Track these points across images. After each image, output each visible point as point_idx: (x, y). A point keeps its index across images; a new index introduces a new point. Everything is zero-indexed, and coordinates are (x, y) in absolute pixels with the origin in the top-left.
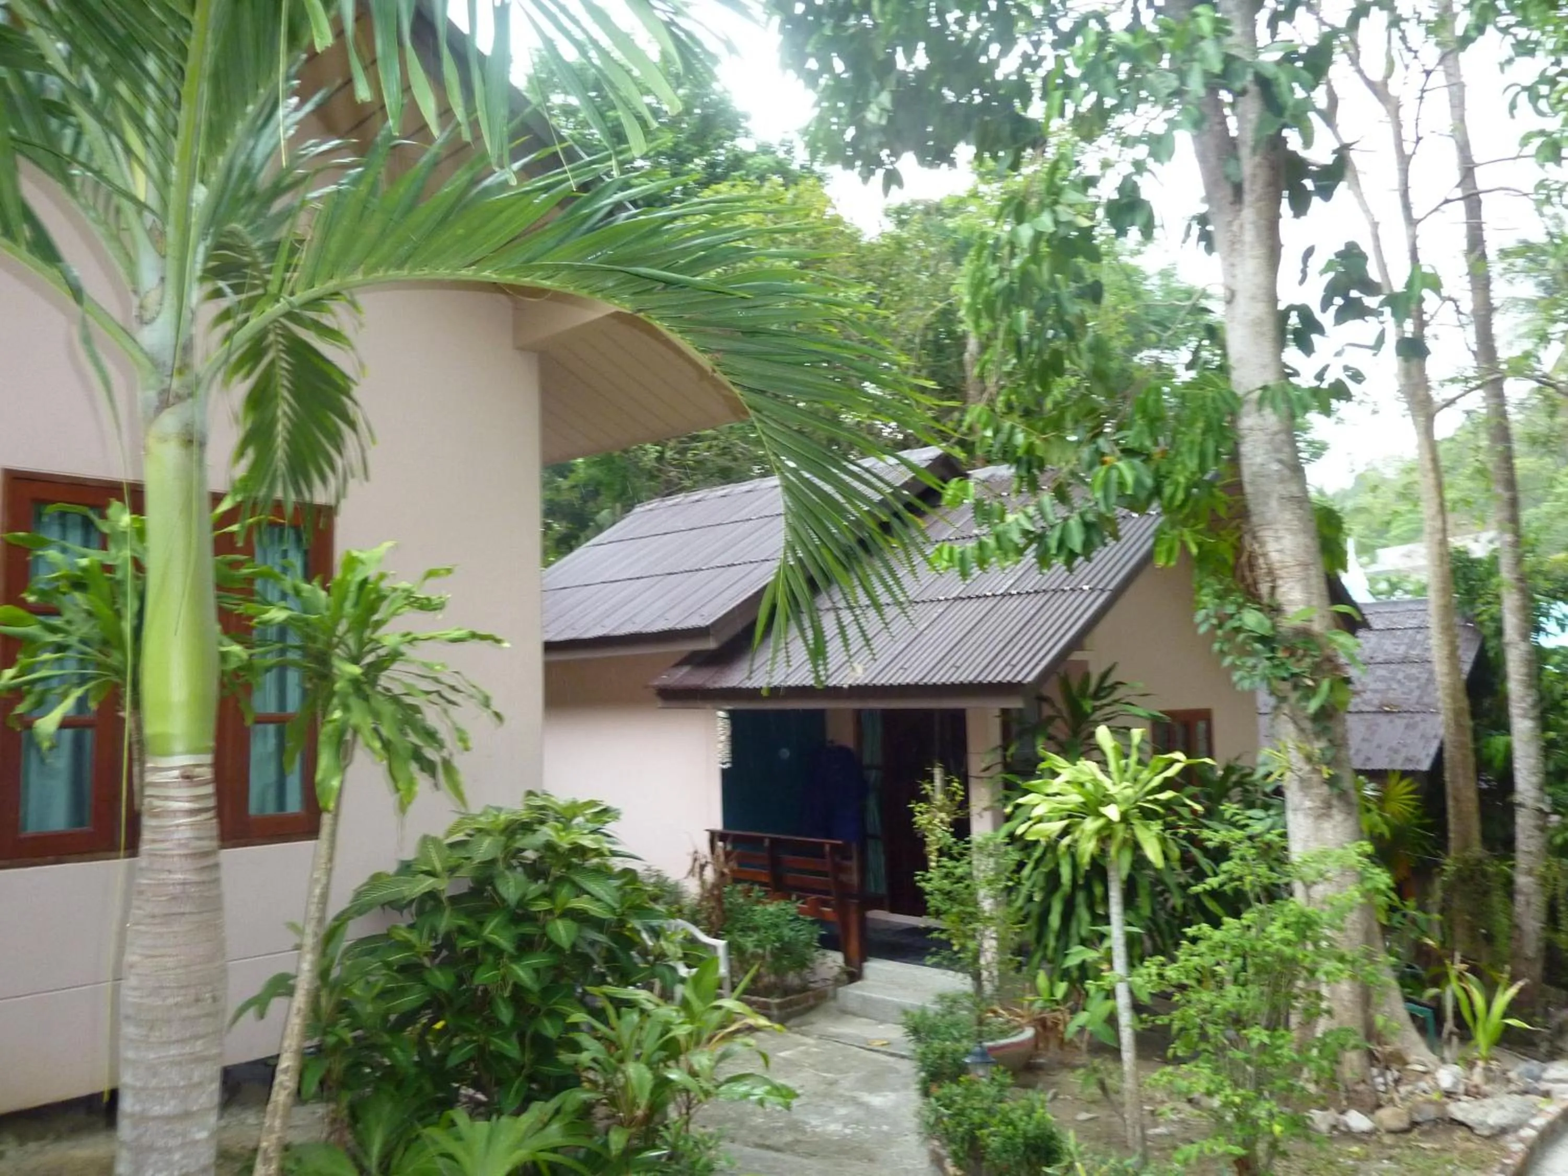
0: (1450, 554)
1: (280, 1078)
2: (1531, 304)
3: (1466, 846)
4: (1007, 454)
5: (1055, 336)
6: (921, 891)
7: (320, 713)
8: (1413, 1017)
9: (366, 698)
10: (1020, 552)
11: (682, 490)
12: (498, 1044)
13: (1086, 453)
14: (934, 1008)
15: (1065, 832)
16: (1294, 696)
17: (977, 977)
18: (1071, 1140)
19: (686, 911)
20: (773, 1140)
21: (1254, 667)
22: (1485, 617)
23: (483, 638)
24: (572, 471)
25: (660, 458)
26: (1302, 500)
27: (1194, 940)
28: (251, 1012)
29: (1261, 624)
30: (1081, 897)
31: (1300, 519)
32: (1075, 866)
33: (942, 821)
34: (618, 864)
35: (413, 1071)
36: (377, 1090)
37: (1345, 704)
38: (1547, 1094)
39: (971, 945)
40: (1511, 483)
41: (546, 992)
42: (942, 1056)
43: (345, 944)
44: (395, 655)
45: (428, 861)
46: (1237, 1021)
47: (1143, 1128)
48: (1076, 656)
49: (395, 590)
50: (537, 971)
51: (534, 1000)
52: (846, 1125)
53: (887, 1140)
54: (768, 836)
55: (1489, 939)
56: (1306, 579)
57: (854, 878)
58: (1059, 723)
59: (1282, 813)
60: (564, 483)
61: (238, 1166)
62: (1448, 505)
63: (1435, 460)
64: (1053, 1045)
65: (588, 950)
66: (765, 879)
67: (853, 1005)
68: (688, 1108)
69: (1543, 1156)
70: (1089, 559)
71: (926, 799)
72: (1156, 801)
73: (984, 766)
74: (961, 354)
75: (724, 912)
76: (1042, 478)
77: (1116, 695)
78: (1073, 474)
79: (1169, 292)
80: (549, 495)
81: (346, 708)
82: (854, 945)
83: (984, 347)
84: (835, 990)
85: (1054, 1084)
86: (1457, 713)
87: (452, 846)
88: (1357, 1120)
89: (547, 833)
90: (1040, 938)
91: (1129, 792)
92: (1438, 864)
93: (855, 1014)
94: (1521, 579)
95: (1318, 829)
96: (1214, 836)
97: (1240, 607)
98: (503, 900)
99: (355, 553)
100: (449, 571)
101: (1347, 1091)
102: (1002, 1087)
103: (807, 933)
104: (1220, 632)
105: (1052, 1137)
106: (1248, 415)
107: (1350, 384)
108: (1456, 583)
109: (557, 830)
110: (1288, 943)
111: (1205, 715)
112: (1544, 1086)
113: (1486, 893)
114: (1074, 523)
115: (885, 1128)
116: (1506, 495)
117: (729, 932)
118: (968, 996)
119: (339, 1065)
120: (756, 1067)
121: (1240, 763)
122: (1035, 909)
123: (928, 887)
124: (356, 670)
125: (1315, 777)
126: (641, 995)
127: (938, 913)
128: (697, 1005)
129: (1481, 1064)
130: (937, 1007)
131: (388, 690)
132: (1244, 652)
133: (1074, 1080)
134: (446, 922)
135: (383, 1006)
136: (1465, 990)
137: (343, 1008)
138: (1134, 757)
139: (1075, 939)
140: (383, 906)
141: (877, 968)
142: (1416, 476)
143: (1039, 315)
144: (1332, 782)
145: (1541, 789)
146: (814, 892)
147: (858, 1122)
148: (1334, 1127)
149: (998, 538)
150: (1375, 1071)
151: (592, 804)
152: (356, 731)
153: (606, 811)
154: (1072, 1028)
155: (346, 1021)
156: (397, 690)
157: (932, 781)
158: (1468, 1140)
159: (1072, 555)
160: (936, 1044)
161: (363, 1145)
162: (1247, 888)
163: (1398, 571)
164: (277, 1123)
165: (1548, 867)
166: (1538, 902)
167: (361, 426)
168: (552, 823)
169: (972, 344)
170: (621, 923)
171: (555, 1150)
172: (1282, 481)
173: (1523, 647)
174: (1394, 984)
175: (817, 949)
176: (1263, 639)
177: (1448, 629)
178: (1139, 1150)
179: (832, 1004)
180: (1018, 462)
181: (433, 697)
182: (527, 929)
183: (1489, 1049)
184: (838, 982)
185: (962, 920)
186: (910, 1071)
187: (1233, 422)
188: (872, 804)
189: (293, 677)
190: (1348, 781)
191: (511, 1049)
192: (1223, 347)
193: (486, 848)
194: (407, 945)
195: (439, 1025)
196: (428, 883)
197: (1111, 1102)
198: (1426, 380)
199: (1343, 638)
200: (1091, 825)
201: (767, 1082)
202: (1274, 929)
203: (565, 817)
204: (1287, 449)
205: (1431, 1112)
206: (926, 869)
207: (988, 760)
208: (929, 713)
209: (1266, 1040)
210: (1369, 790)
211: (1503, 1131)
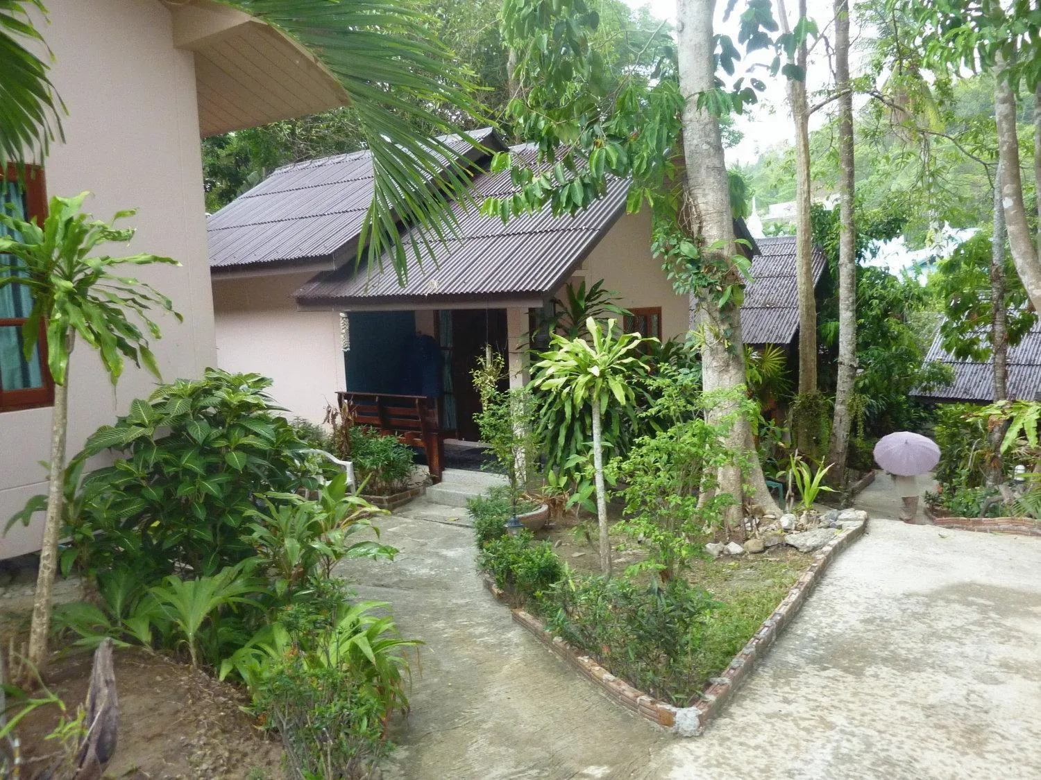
0: (811, 208)
1: (43, 562)
2: (872, 42)
3: (808, 388)
4: (534, 136)
5: (565, 53)
6: (477, 426)
7: (46, 316)
8: (770, 488)
9: (80, 305)
10: (542, 202)
11: (309, 157)
12: (198, 533)
13: (585, 135)
14: (485, 496)
15: (566, 384)
16: (709, 298)
17: (512, 477)
18: (566, 568)
19: (324, 444)
20: (386, 581)
21: (686, 280)
22: (830, 247)
23: (163, 260)
24: (228, 143)
25: (293, 133)
26: (721, 169)
27: (640, 446)
28: (19, 522)
29: (691, 251)
30: (577, 426)
31: (719, 182)
32: (574, 407)
33: (491, 381)
34: (274, 414)
35: (140, 554)
36: (115, 567)
37: (742, 302)
38: (840, 527)
39: (509, 457)
40: (850, 162)
41: (229, 498)
42: (491, 524)
43: (82, 476)
44: (98, 273)
45: (139, 416)
46: (664, 492)
47: (610, 559)
48: (577, 273)
49: (92, 226)
50: (220, 485)
51: (221, 504)
52: (431, 569)
53: (456, 577)
54: (377, 396)
55: (817, 442)
56: (721, 222)
57: (436, 419)
58: (565, 316)
59: (699, 369)
60: (222, 153)
61: (22, 621)
62: (812, 175)
63: (806, 146)
64: (560, 514)
65: (256, 470)
66: (376, 422)
67: (435, 498)
68: (328, 565)
69: (834, 561)
70: (585, 209)
71: (481, 367)
72: (622, 364)
73: (517, 346)
74: (505, 63)
75: (350, 444)
76: (557, 153)
77: (600, 299)
78: (576, 150)
79: (645, 24)
80: (210, 160)
81: (65, 312)
82: (436, 461)
83: (520, 59)
84: (424, 489)
85: (559, 537)
86: (808, 308)
87: (155, 406)
88: (734, 548)
89: (222, 394)
90: (552, 450)
91: (606, 358)
92: (792, 400)
93: (437, 503)
94: (852, 224)
95: (720, 379)
96: (654, 384)
97: (679, 240)
98: (194, 440)
99: (60, 199)
100: (133, 213)
101: (730, 531)
102: (527, 540)
103: (405, 454)
104: (666, 257)
105: (555, 566)
106: (690, 110)
107: (756, 92)
108: (814, 226)
109: (228, 393)
110: (694, 445)
111: (658, 311)
112: (838, 523)
113: (818, 416)
114: (577, 183)
115: (456, 569)
116: (847, 170)
117: (353, 457)
118: (506, 487)
119: (86, 553)
120: (374, 538)
121: (677, 341)
122: (549, 434)
123: (481, 422)
124: (69, 285)
125: (720, 348)
126: (294, 497)
127: (488, 439)
128: (331, 501)
129: (805, 512)
130: (489, 496)
131: (96, 299)
132: (680, 269)
133: (572, 534)
134: (154, 456)
135: (115, 513)
136: (800, 472)
137: (86, 516)
138: (610, 336)
139: (574, 451)
140: (109, 448)
141: (450, 475)
142: (794, 156)
143: (557, 36)
144: (730, 350)
145: (853, 353)
146: (409, 429)
147: (439, 567)
148: (721, 552)
149: (526, 194)
150: (746, 520)
151: (252, 375)
152: (74, 328)
153: (262, 380)
154: (570, 503)
155: (89, 524)
156: (102, 298)
157: (484, 356)
158: (795, 555)
159: (576, 207)
160: (487, 517)
161: (110, 602)
162: (672, 413)
163: (782, 219)
164: (45, 591)
165: (854, 400)
166: (847, 420)
167: (55, 102)
168: (224, 388)
169: (512, 57)
170: (278, 452)
171: (242, 595)
172: (709, 156)
173: (850, 266)
174: (760, 470)
175: (412, 464)
176: (692, 261)
177: (806, 255)
178: (607, 571)
179: (423, 497)
180: (541, 140)
181: (130, 303)
182: (213, 459)
183: (810, 503)
184: (426, 484)
185: (503, 443)
186: (472, 535)
187: (680, 116)
188: (447, 372)
189: (24, 292)
190: (739, 350)
191: (207, 535)
192: (676, 63)
193: (178, 407)
194: (128, 473)
195: (156, 524)
196: (140, 431)
197: (592, 546)
198: (805, 92)
199: (742, 261)
200: (582, 379)
201: (377, 545)
202: (687, 438)
203: (235, 385)
204: (713, 135)
205: (776, 540)
206: (481, 411)
207: (520, 341)
208: (482, 312)
209: (680, 502)
210: (755, 355)
211: (815, 549)
